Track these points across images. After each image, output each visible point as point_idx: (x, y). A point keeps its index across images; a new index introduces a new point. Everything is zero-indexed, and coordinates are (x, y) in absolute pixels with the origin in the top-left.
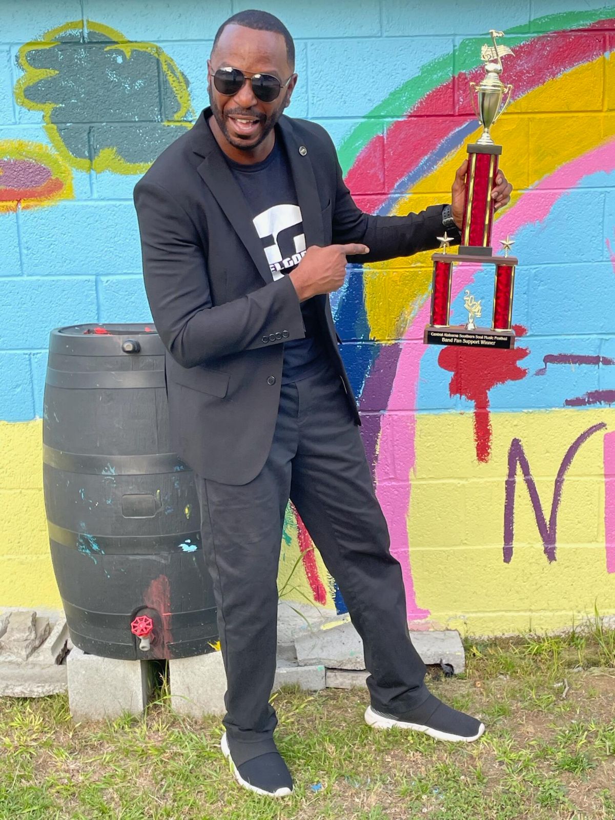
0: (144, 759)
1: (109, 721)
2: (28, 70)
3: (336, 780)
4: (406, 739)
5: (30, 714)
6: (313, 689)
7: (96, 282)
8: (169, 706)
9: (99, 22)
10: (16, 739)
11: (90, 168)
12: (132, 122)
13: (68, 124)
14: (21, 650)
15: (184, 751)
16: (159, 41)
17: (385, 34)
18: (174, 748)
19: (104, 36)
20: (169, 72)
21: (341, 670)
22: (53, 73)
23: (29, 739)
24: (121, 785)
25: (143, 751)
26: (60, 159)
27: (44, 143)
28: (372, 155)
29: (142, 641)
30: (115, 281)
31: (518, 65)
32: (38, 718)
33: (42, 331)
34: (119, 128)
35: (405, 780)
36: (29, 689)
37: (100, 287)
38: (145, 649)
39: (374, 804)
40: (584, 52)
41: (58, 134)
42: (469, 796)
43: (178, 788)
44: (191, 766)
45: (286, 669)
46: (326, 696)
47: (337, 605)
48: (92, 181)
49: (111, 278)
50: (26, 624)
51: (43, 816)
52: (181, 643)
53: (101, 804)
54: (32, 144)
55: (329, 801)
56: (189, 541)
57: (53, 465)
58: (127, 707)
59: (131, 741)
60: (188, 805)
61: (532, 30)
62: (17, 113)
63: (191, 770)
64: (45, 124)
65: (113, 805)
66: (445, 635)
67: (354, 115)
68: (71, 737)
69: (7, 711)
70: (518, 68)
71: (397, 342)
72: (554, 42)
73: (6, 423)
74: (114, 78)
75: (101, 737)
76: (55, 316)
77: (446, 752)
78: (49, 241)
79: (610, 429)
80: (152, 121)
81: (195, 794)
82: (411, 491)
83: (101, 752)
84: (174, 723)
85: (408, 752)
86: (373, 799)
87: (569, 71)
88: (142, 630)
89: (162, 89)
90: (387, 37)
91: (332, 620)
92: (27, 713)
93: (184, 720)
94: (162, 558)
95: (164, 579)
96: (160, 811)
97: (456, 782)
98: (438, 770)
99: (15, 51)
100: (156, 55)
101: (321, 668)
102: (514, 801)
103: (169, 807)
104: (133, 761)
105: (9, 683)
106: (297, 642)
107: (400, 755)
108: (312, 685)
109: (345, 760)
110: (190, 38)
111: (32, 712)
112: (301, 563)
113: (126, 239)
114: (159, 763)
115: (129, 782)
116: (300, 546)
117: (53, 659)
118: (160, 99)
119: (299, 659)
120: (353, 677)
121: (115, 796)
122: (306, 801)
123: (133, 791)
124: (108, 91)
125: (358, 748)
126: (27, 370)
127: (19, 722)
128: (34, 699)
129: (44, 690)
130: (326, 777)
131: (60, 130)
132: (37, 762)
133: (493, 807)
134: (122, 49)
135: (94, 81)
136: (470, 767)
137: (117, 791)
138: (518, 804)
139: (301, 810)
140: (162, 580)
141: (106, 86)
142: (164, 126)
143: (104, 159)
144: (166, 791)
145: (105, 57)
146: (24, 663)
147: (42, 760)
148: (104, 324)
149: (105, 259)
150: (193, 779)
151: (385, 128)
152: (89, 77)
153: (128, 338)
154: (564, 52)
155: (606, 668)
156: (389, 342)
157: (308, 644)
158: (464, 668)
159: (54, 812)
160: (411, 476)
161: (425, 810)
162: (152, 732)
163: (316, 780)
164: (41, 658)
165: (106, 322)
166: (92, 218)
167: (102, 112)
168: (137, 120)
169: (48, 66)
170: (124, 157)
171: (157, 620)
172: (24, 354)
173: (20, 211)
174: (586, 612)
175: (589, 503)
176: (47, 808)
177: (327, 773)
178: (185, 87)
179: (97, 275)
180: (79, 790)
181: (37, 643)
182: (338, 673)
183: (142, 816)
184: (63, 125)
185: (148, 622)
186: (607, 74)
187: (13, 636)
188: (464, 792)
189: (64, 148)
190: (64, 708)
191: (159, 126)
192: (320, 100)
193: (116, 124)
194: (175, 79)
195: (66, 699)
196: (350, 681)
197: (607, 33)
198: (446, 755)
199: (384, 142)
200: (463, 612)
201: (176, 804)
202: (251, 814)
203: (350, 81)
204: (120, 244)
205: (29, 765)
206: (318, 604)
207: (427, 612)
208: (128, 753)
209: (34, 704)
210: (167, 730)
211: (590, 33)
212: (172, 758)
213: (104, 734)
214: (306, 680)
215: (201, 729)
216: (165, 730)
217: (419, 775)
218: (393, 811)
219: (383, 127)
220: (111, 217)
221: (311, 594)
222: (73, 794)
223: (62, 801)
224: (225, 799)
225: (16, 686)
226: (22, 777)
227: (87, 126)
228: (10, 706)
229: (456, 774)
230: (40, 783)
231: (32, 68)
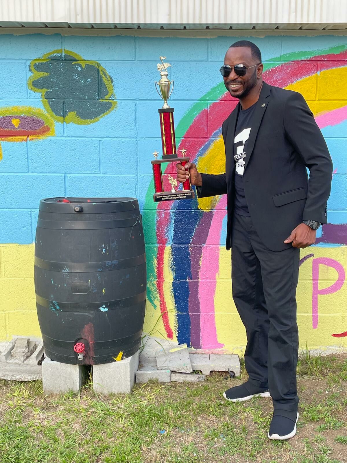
0: (78, 414)
1: (62, 395)
2: (34, 72)
3: (172, 428)
4: (209, 409)
5: (23, 389)
6: (165, 382)
7: (65, 177)
8: (92, 388)
9: (70, 50)
10: (15, 402)
11: (63, 121)
12: (85, 99)
13: (53, 100)
14: (21, 357)
15: (97, 411)
16: (98, 60)
17: (210, 60)
18: (93, 409)
19: (71, 56)
20: (103, 75)
21: (179, 372)
22: (46, 74)
23: (22, 402)
24: (65, 427)
25: (77, 410)
26: (49, 116)
27: (41, 109)
28: (202, 119)
29: (79, 355)
30: (73, 177)
31: (275, 77)
32: (27, 391)
33: (37, 200)
34: (78, 102)
35: (207, 430)
36: (23, 377)
37: (66, 180)
38: (81, 359)
39: (190, 442)
40: (307, 71)
41: (48, 104)
42: (238, 439)
43: (93, 430)
44: (101, 419)
45: (152, 371)
46: (170, 386)
47: (178, 340)
48: (64, 128)
49: (71, 175)
50: (24, 345)
51: (25, 442)
52: (99, 357)
53: (54, 436)
54: (35, 109)
55: (168, 439)
56: (104, 306)
57: (39, 266)
58: (72, 388)
59: (72, 405)
60: (98, 438)
61: (282, 60)
62: (28, 93)
63: (100, 421)
64: (42, 99)
65: (60, 437)
66: (231, 356)
67: (193, 99)
68: (43, 402)
69: (12, 388)
70: (275, 78)
71: (211, 210)
72: (292, 66)
73: (18, 245)
74: (76, 77)
75: (58, 402)
76: (44, 193)
77: (228, 416)
78: (42, 156)
79: (316, 257)
80: (94, 99)
81: (102, 433)
82: (217, 285)
83: (57, 410)
84: (94, 396)
85: (209, 415)
86: (190, 439)
87: (300, 80)
88: (79, 350)
89: (100, 84)
90: (210, 61)
91: (175, 348)
92: (22, 389)
93: (99, 395)
94: (90, 314)
95: (91, 325)
96: (83, 441)
97: (232, 432)
98: (224, 425)
99: (28, 63)
100: (97, 67)
101: (168, 372)
102: (260, 443)
103: (88, 439)
104: (72, 415)
105: (14, 374)
106: (158, 358)
107: (205, 417)
108: (164, 380)
109: (177, 418)
110: (114, 59)
111: (24, 388)
112: (161, 318)
113: (80, 156)
114: (85, 417)
115: (69, 426)
116: (161, 310)
117: (36, 362)
118: (99, 88)
119: (158, 366)
120: (184, 376)
121: (62, 433)
122: (157, 439)
123: (71, 431)
124: (73, 84)
125: (184, 413)
126: (29, 219)
127: (18, 393)
128: (26, 382)
129: (31, 378)
130: (167, 427)
131: (49, 102)
132: (25, 414)
133: (250, 445)
134: (81, 64)
135: (66, 79)
136: (240, 424)
137: (63, 430)
138: (263, 444)
139: (154, 443)
140: (90, 325)
141: (72, 81)
142: (100, 101)
143: (71, 117)
144: (87, 431)
145: (72, 67)
146: (22, 364)
147: (27, 413)
148: (68, 198)
149: (69, 166)
150: (101, 426)
151: (208, 106)
152: (64, 77)
153: (77, 205)
154: (297, 71)
155: (311, 376)
156: (208, 211)
157: (163, 359)
158: (240, 374)
159: (31, 440)
160: (217, 277)
161: (216, 446)
162: (83, 401)
163: (162, 428)
164: (31, 361)
165: (69, 197)
166: (63, 146)
167: (70, 94)
168: (87, 98)
169: (44, 70)
170: (80, 116)
171: (87, 345)
172: (28, 211)
173: (28, 141)
174: (301, 347)
175: (304, 293)
176: (27, 437)
177: (168, 425)
178: (111, 83)
179: (65, 173)
180: (44, 429)
181: (29, 354)
182: (177, 375)
183: (74, 443)
184: (51, 100)
185: (82, 346)
186: (318, 82)
187: (17, 350)
188: (236, 437)
189: (51, 111)
190: (40, 387)
191: (98, 102)
192: (177, 91)
193: (76, 100)
194: (106, 79)
195: (41, 382)
196: (183, 378)
197: (319, 62)
198: (228, 418)
199: (207, 112)
200: (240, 345)
201: (92, 438)
202: (129, 445)
203: (192, 82)
204: (77, 159)
205: (20, 415)
206: (169, 339)
207: (223, 345)
208: (70, 411)
209: (26, 384)
210: (90, 400)
211: (310, 62)
212: (92, 415)
213: (59, 401)
214: (161, 377)
215: (107, 400)
216: (89, 400)
217: (214, 428)
218: (200, 446)
219: (207, 105)
220: (72, 145)
221: (165, 334)
222: (41, 431)
223: (35, 434)
224: (117, 436)
225: (18, 375)
226: (16, 421)
227: (62, 101)
228: (14, 385)
229: (232, 428)
230: (25, 425)
231: (36, 72)
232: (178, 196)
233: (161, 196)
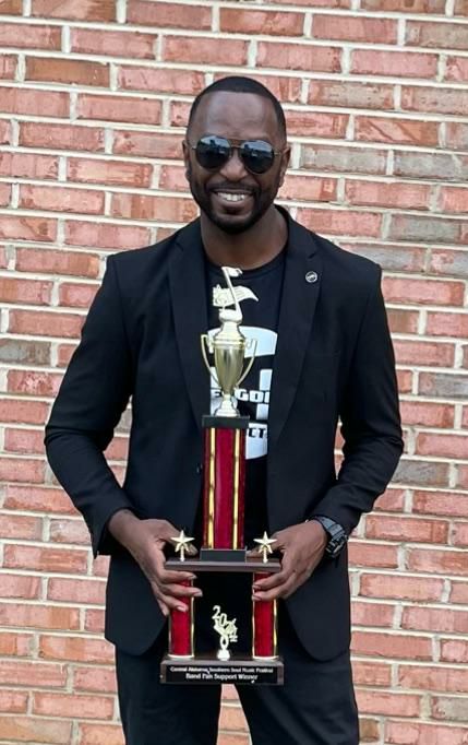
232: (233, 674)
233: (184, 666)
